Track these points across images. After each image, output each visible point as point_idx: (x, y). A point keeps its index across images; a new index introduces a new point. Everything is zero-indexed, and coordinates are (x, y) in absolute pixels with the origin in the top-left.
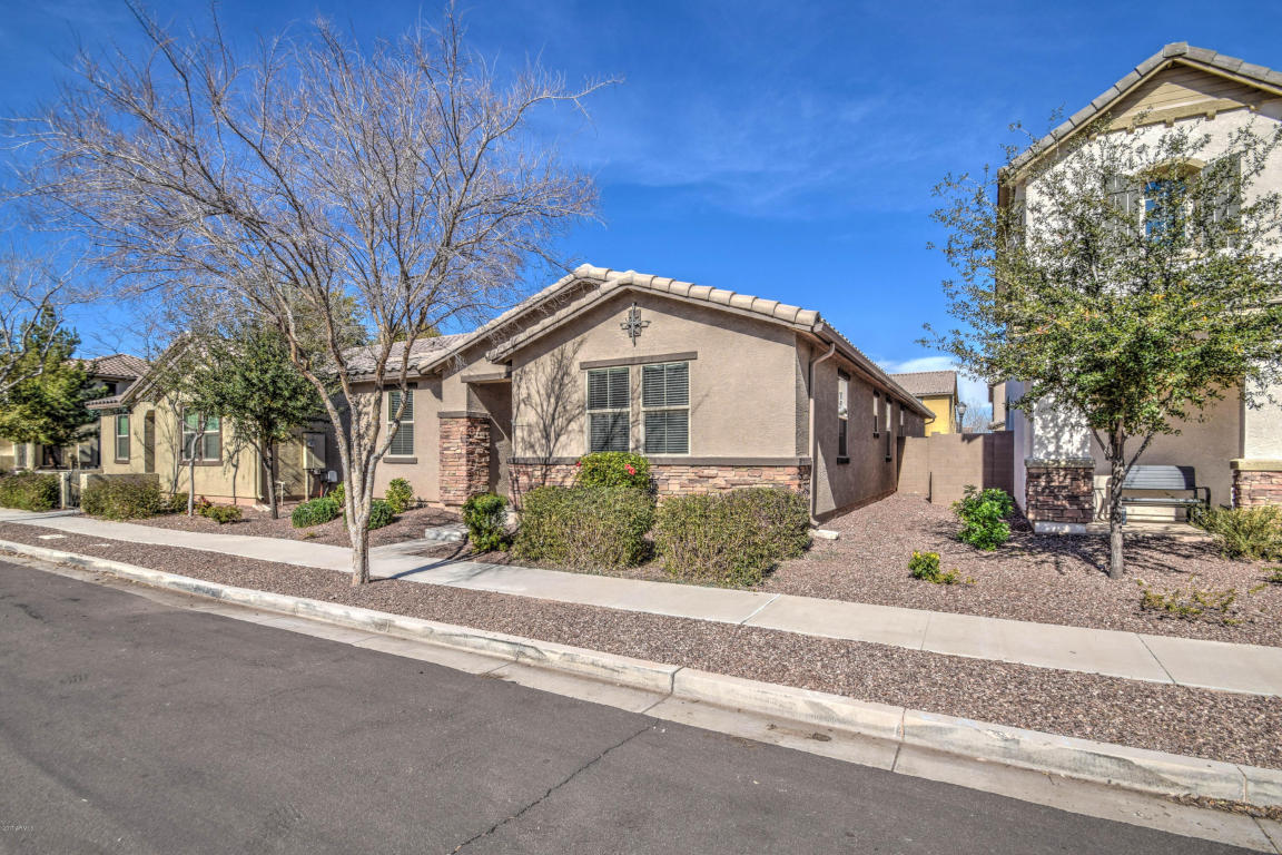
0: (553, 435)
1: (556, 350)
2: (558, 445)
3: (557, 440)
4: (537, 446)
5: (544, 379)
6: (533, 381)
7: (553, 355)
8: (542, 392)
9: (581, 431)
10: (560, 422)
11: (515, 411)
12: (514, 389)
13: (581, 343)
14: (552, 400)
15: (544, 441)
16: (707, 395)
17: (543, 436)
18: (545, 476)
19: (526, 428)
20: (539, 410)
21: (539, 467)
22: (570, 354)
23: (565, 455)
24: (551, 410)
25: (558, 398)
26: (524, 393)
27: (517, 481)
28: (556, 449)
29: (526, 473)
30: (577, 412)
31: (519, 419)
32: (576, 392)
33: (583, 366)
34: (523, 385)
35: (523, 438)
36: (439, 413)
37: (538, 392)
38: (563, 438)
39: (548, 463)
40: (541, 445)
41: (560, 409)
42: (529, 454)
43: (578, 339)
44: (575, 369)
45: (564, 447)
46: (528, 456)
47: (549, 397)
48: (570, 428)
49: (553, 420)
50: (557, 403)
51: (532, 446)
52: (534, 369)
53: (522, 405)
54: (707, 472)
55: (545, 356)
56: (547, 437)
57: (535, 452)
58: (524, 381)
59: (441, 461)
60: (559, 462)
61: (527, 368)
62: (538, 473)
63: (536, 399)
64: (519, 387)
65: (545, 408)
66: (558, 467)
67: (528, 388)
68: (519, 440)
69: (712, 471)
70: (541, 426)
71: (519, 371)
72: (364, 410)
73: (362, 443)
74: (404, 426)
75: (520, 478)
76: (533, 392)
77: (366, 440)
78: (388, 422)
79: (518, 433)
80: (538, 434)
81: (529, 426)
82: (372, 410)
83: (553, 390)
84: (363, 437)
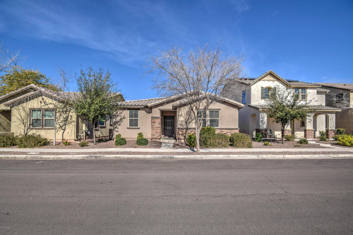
0: (188, 123)
2: (189, 125)
3: (189, 124)
4: (184, 125)
5: (186, 111)
6: (183, 112)
7: (188, 106)
8: (185, 114)
10: (190, 120)
11: (178, 117)
12: (178, 113)
14: (188, 116)
16: (222, 117)
18: (186, 132)
19: (181, 121)
20: (184, 117)
21: (185, 130)
23: (191, 127)
24: (188, 118)
26: (180, 114)
29: (182, 131)
31: (179, 119)
33: (196, 109)
34: (180, 112)
35: (180, 124)
36: (152, 117)
38: (191, 124)
39: (187, 129)
40: (185, 125)
41: (190, 118)
42: (182, 127)
46: (181, 127)
47: (187, 115)
48: (192, 122)
49: (188, 120)
50: (189, 116)
51: (182, 125)
52: (183, 109)
53: (180, 116)
54: (223, 130)
55: (186, 106)
56: (187, 123)
57: (183, 126)
59: (152, 128)
60: (190, 128)
61: (181, 108)
63: (183, 115)
64: (179, 112)
65: (186, 117)
66: (190, 130)
69: (224, 130)
70: (185, 121)
71: (179, 109)
72: (119, 115)
73: (118, 123)
74: (135, 119)
75: (180, 132)
76: (183, 114)
77: (120, 123)
78: (129, 118)
79: (179, 122)
80: (184, 123)
81: (182, 121)
82: (123, 115)
83: (188, 113)
84: (119, 122)
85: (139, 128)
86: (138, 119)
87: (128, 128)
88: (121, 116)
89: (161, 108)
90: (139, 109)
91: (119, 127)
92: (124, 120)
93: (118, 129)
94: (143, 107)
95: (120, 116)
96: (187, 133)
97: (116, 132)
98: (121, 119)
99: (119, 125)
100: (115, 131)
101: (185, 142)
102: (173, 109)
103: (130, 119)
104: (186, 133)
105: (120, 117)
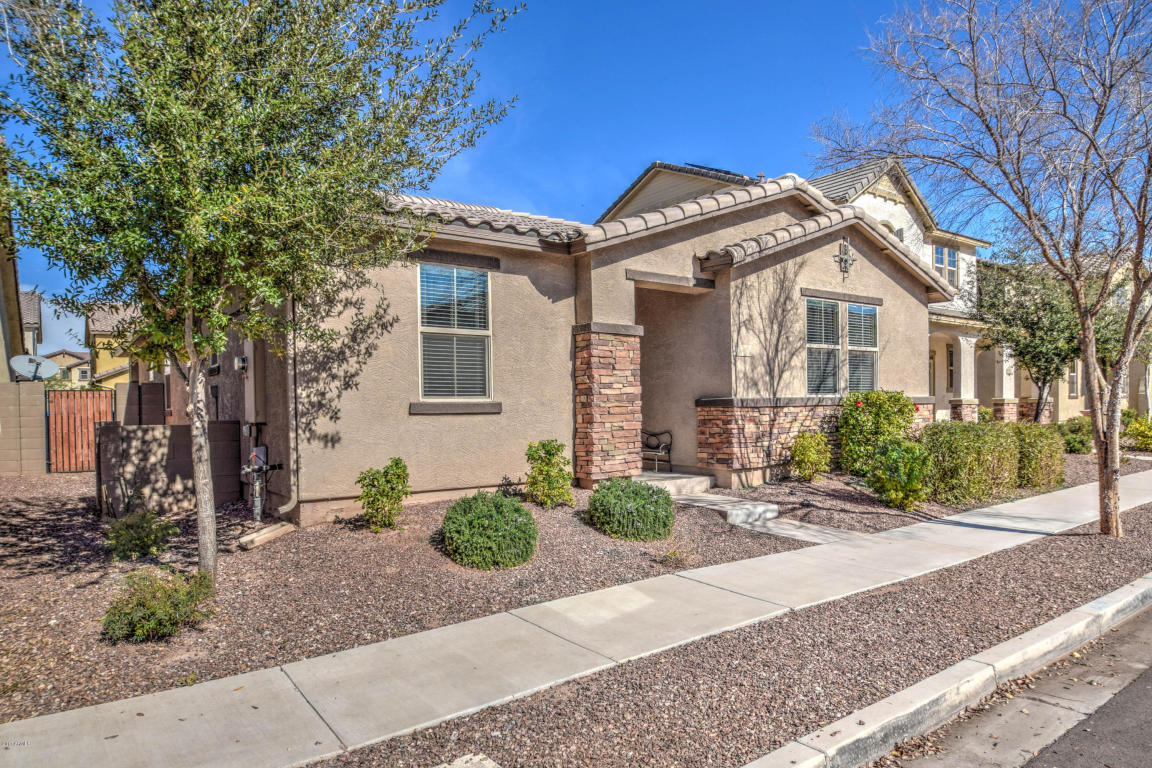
0: (776, 369)
1: (778, 266)
2: (782, 383)
3: (780, 377)
4: (760, 384)
5: (766, 299)
6: (756, 300)
7: (775, 272)
8: (765, 315)
9: (802, 367)
10: (783, 355)
11: (735, 336)
12: (734, 307)
13: (801, 265)
14: (775, 327)
15: (767, 378)
16: (888, 341)
17: (766, 372)
18: (772, 422)
19: (748, 360)
20: (762, 336)
21: (766, 411)
22: (791, 276)
23: (790, 395)
24: (774, 340)
25: (781, 326)
26: (745, 312)
27: (743, 429)
28: (780, 388)
29: (752, 420)
30: (799, 345)
31: (741, 347)
32: (797, 321)
33: (804, 293)
34: (744, 304)
35: (745, 374)
36: (594, 324)
37: (761, 315)
38: (786, 375)
39: (777, 405)
40: (765, 383)
41: (783, 339)
42: (752, 395)
43: (799, 259)
44: (796, 295)
45: (787, 386)
46: (750, 397)
47: (772, 323)
48: (793, 363)
49: (776, 352)
50: (780, 332)
51: (756, 384)
52: (756, 284)
53: (743, 330)
55: (768, 270)
56: (771, 373)
57: (758, 392)
58: (744, 297)
60: (787, 403)
61: (749, 282)
62: (766, 418)
63: (758, 322)
64: (739, 304)
65: (768, 336)
66: (786, 410)
67: (749, 307)
68: (741, 375)
70: (765, 358)
71: (740, 282)
72: (344, 294)
73: (338, 370)
74: (462, 339)
75: (746, 426)
76: (756, 315)
77: (352, 365)
78: (421, 329)
79: (740, 366)
80: (761, 369)
81: (752, 357)
82: (370, 297)
83: (776, 316)
84: (341, 357)
85: (496, 409)
86: (482, 340)
87: (415, 410)
88: (358, 304)
89: (639, 263)
90: (491, 260)
91: (347, 403)
92: (385, 343)
93: (335, 417)
94: (531, 243)
95: (348, 303)
96: (775, 431)
97: (317, 445)
98: (358, 333)
99: (347, 386)
100: (313, 435)
101: (765, 483)
102: (699, 283)
103: (427, 337)
104: (771, 433)
105: (352, 311)
